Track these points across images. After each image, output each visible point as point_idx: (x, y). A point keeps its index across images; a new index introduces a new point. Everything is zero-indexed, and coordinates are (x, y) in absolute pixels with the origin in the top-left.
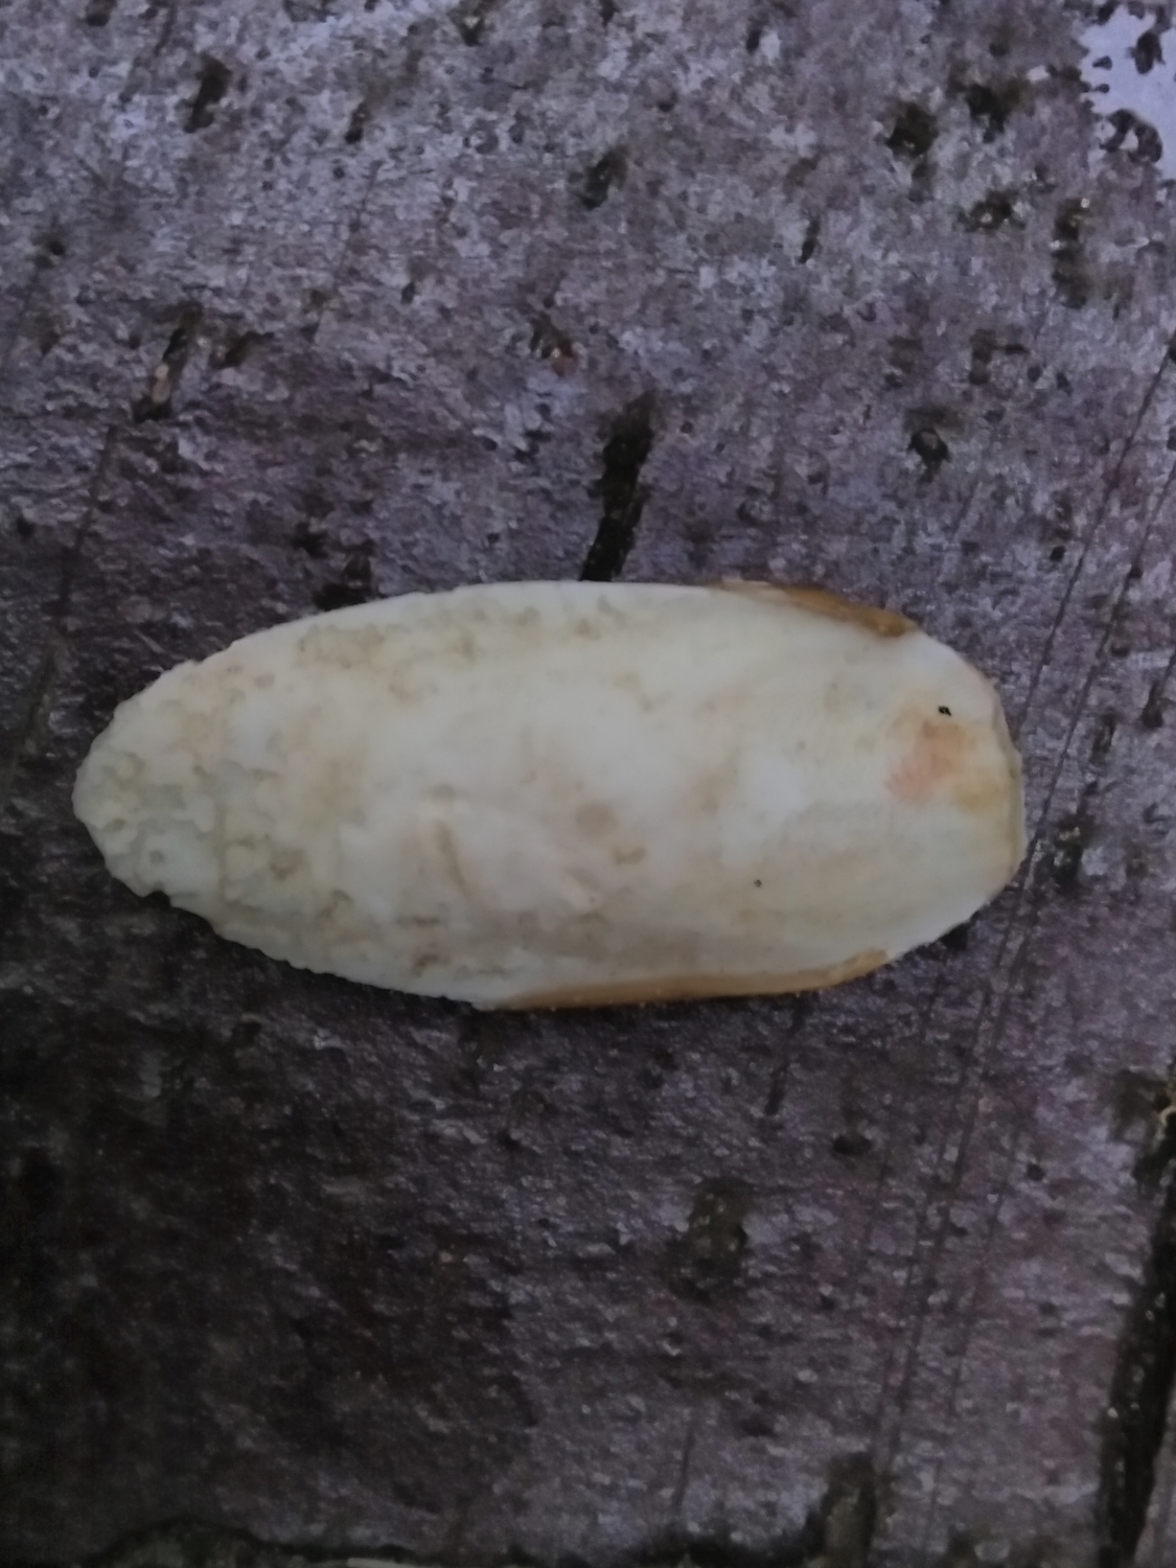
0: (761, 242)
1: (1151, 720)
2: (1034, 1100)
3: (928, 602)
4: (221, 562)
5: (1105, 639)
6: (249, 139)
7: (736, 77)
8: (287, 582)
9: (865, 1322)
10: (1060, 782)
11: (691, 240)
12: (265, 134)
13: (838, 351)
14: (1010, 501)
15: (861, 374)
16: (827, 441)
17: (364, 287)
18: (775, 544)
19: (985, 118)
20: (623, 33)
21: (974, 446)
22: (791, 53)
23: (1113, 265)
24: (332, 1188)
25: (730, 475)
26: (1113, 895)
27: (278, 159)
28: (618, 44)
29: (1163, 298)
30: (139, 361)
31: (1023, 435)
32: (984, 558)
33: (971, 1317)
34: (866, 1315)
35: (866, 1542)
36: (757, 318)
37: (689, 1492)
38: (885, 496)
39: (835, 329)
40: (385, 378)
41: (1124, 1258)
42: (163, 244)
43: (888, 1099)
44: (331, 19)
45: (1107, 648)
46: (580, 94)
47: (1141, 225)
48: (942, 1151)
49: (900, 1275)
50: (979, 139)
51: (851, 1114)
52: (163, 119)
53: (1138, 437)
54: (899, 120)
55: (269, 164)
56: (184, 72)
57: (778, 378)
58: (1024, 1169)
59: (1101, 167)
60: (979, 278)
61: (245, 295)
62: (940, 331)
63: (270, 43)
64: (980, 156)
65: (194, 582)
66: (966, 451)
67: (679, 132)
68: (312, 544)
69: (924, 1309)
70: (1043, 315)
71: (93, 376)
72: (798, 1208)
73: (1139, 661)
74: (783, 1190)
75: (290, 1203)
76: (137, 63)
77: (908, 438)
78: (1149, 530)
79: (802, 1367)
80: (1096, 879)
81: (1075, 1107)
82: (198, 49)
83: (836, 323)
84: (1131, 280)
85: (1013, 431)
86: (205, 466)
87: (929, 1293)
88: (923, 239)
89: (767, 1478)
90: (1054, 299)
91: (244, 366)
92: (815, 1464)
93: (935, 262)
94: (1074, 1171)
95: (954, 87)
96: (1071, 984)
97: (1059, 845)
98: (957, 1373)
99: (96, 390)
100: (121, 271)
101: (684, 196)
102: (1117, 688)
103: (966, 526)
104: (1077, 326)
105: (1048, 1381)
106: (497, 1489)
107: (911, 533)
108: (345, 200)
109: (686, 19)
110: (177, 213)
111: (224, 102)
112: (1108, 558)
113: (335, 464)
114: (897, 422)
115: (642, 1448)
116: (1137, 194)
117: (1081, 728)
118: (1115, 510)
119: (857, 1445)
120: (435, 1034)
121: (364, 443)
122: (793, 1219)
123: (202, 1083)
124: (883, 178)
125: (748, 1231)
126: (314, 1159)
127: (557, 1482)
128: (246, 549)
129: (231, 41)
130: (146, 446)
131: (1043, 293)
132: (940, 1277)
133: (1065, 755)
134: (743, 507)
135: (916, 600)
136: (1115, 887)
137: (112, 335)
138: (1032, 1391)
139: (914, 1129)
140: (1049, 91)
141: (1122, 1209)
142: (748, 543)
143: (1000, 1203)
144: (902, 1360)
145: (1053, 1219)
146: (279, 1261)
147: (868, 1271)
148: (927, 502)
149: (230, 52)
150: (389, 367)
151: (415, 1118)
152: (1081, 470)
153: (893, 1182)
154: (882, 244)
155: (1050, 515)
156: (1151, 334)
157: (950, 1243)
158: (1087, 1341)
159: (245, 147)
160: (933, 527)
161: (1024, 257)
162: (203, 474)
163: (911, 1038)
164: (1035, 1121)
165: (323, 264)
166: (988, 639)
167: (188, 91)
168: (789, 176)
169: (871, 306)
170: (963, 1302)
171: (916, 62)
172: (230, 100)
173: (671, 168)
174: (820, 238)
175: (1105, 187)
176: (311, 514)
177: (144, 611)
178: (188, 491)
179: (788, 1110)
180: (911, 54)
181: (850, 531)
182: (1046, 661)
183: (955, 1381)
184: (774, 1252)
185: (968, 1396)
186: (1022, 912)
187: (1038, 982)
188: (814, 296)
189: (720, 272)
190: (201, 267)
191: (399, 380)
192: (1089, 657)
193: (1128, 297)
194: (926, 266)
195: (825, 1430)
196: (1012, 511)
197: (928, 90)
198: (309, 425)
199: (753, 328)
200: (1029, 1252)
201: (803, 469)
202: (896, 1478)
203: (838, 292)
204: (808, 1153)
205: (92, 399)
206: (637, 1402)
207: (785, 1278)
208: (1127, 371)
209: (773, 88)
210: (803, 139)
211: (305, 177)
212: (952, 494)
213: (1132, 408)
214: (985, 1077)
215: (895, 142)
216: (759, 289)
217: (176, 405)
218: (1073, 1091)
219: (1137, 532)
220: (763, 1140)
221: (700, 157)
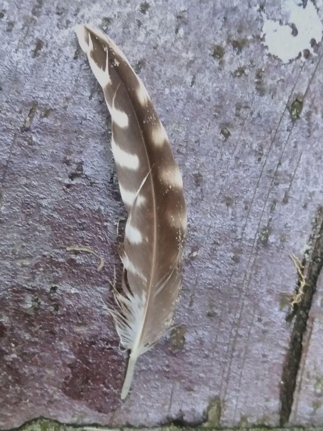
0: (180, 81)
1: (285, 202)
2: (259, 301)
3: (227, 173)
4: (44, 167)
5: (273, 181)
6: (49, 60)
7: (173, 40)
8: (61, 172)
9: (217, 360)
10: (262, 218)
11: (163, 82)
12: (53, 58)
13: (201, 109)
14: (247, 146)
15: (207, 115)
16: (199, 132)
17: (80, 96)
18: (187, 159)
19: (237, 49)
20: (144, 30)
21: (237, 132)
22: (187, 34)
23: (271, 85)
24: (78, 330)
25: (175, 142)
26: (277, 247)
27: (56, 64)
28: (143, 33)
29: (284, 93)
30: (22, 117)
31: (249, 129)
32: (241, 161)
33: (244, 359)
34: (217, 359)
35: (219, 418)
36: (180, 101)
37: (172, 407)
38: (215, 146)
39: (200, 103)
40: (85, 119)
41: (283, 342)
42: (27, 87)
43: (221, 302)
44: (69, 28)
45: (273, 183)
46: (133, 46)
47: (278, 75)
48: (235, 315)
49: (226, 348)
50: (235, 54)
51: (211, 306)
52: (26, 55)
53: (279, 129)
54: (215, 50)
55: (54, 65)
56: (32, 43)
57: (186, 116)
58: (257, 319)
59: (267, 60)
60: (237, 89)
61: (49, 99)
62: (227, 103)
63: (53, 35)
64: (236, 58)
65: (37, 173)
66: (235, 134)
67: (158, 54)
68: (67, 162)
69: (232, 357)
70: (254, 98)
71: (10, 121)
72: (198, 331)
73: (282, 186)
74: (195, 326)
75: (66, 333)
76: (20, 41)
77: (220, 131)
78: (283, 152)
79: (201, 373)
80: (272, 243)
81: (269, 303)
82: (35, 37)
83: (200, 102)
84: (276, 89)
85: (247, 128)
86: (39, 143)
87: (233, 352)
88: (222, 80)
89: (193, 402)
90: (256, 94)
91: (49, 117)
92: (205, 398)
93: (225, 86)
94: (270, 319)
95: (228, 41)
96: (267, 271)
97: (263, 234)
98: (241, 373)
99: (11, 124)
100: (17, 94)
101: (161, 71)
102: (276, 193)
103: (236, 153)
104: (262, 101)
105: (265, 375)
106: (122, 407)
107: (222, 155)
108: (74, 74)
109: (160, 26)
110: (31, 78)
111: (42, 50)
112: (273, 160)
113: (73, 142)
114: (217, 127)
115: (159, 395)
116: (276, 67)
117: (267, 204)
118: (274, 148)
119: (216, 393)
120: (103, 288)
121: (80, 136)
122: (197, 334)
123: (42, 303)
124: (211, 65)
125: (185, 337)
126: (72, 322)
127: (138, 405)
128: (50, 164)
129: (44, 35)
130: (24, 139)
131: (253, 93)
132: (236, 349)
133: (263, 211)
134: (178, 150)
135: (224, 172)
136: (277, 245)
137: (15, 110)
138: (261, 377)
139: (228, 310)
140: (253, 41)
141: (283, 329)
142: (180, 159)
143: (251, 329)
144: (227, 370)
145: (264, 332)
146: (64, 349)
147: (217, 347)
148: (226, 147)
149: (43, 38)
150: (86, 116)
151: (98, 310)
152: (265, 138)
153: (223, 324)
154: (212, 82)
155: (257, 150)
156: (282, 102)
157: (238, 339)
158: (274, 364)
159: (48, 61)
160: (227, 153)
161: (248, 84)
162: (39, 145)
163: (227, 286)
164: (259, 306)
165: (68, 91)
166: (242, 182)
167: (33, 47)
168: (187, 65)
169: (209, 97)
170: (242, 354)
171: (218, 35)
172: (44, 50)
173: (157, 64)
174: (196, 81)
175: (268, 66)
176: (67, 154)
177: (24, 181)
178: (36, 150)
179: (195, 305)
180: (217, 33)
181: (206, 155)
182: (258, 187)
183: (241, 375)
184: (193, 343)
185: (244, 379)
186: (254, 252)
187: (258, 270)
188: (195, 95)
189: (170, 90)
190: (37, 92)
191: (89, 120)
192: (269, 185)
193: (275, 93)
194: (223, 87)
195: (207, 389)
196: (247, 149)
197: (222, 42)
198: (66, 131)
199: (179, 104)
200: (259, 341)
201: (193, 140)
202: (226, 401)
203: (201, 94)
204: (201, 317)
205: (10, 127)
206: (158, 383)
207: (196, 350)
208: (276, 112)
209: (182, 43)
210: (190, 55)
211: (63, 68)
212: (232, 145)
213: (278, 121)
214: (246, 295)
215: (214, 56)
216: (181, 94)
217: (32, 128)
218: (269, 298)
219: (280, 153)
220: (189, 314)
221: (164, 61)
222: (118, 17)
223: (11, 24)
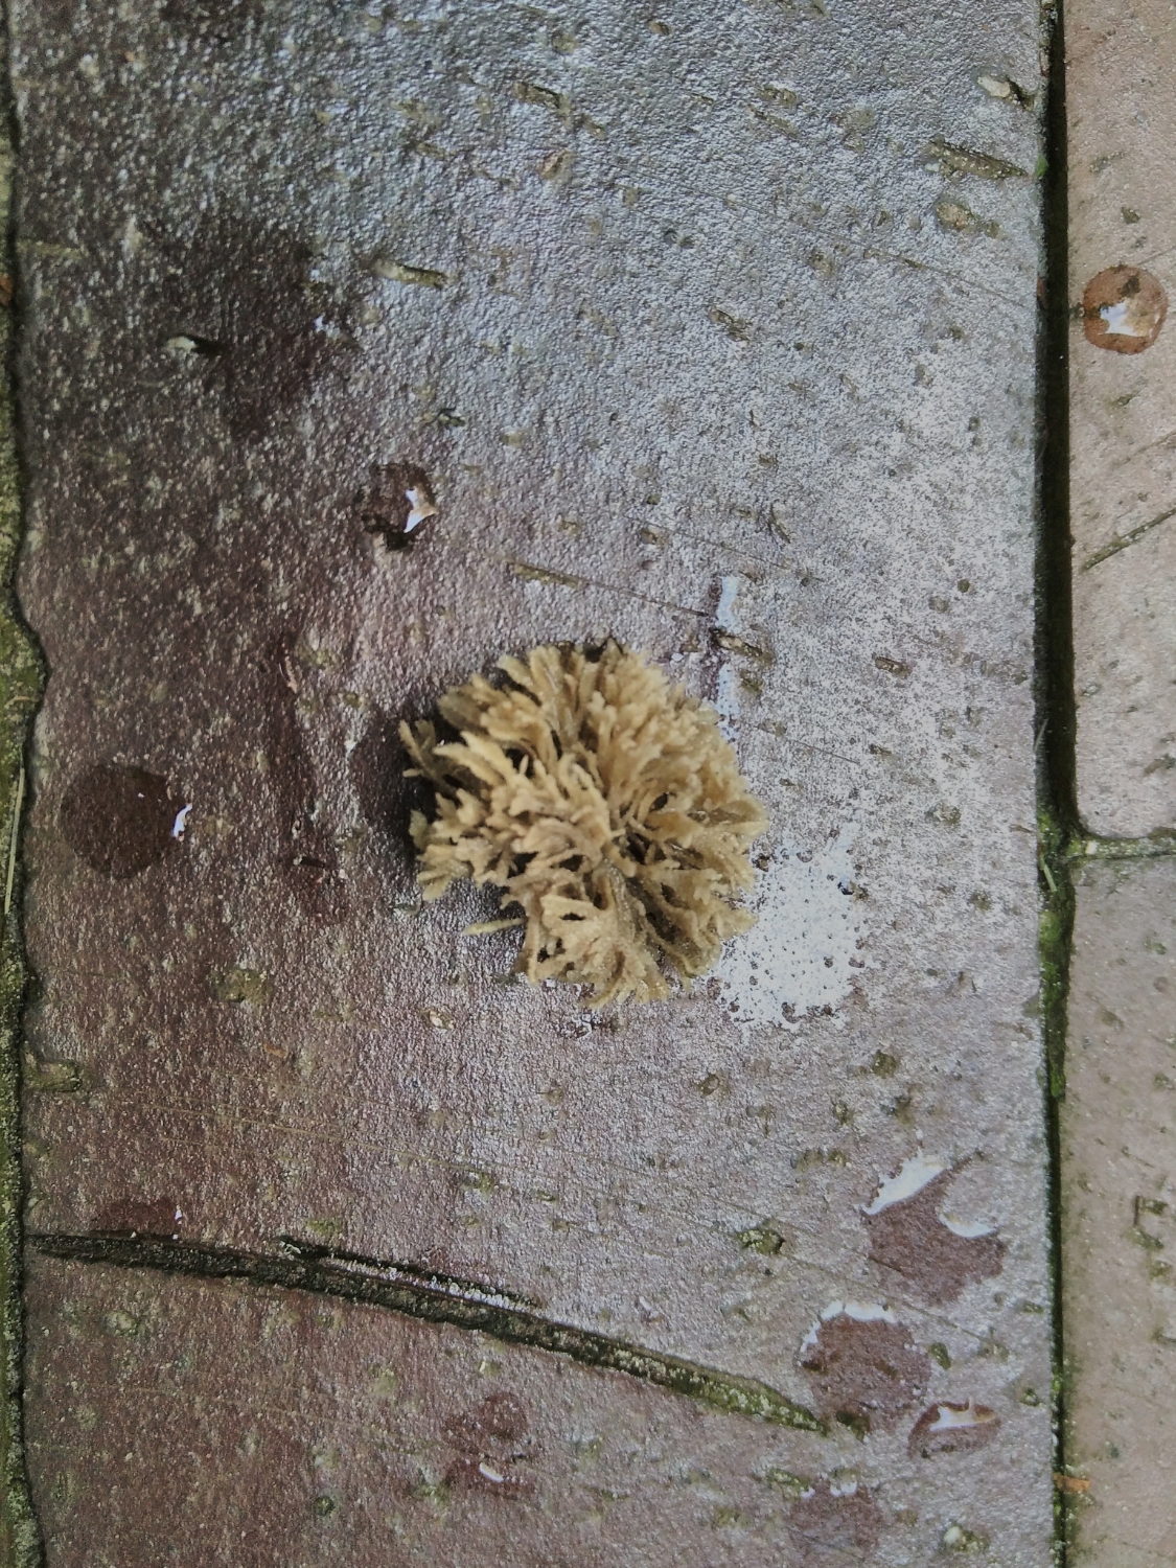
1: (557, 1223)
3: (621, 1089)
6: (870, 690)
12: (873, 699)
14: (680, 1133)
17: (789, 758)
19: (894, 1105)
20: (934, 899)
21: (711, 1110)
22: (926, 994)
23: (815, 1182)
27: (860, 706)
28: (928, 897)
29: (798, 1212)
30: (744, 630)
31: (718, 1138)
38: (681, 1061)
41: (232, 1236)
44: (937, 734)
47: (838, 1197)
50: (883, 1102)
52: (878, 641)
53: (719, 1204)
54: (891, 1057)
56: (905, 653)
61: (783, 690)
62: (775, 1087)
63: (923, 701)
64: (873, 1103)
66: (708, 1105)
70: (786, 1145)
77: (714, 1072)
82: (917, 660)
84: (807, 1194)
85: (720, 1132)
86: (685, 668)
88: (826, 1074)
90: (795, 1151)
91: (742, 690)
100: (793, 618)
106: (75, 860)
107: (660, 1077)
108: (837, 745)
110: (828, 649)
111: (890, 675)
112: (650, 1191)
114: (723, 1066)
117: (551, 1183)
124: (859, 1050)
129: (923, 679)
130: (695, 635)
131: (799, 1144)
133: (534, 1175)
135: (622, 1083)
137: (758, 614)
146: (214, 723)
149: (917, 678)
152: (700, 1173)
155: (673, 1156)
156: (779, 1207)
159: (865, 688)
161: (818, 1132)
162: (681, 667)
165: (801, 734)
167: (895, 655)
171: (923, 1064)
172: (891, 678)
175: (858, 1176)
178: (670, 660)
180: (928, 1061)
190: (797, 664)
193: (798, 1192)
196: (675, 1135)
197: (908, 1072)
208: (756, 1195)
209: (907, 985)
210: (879, 1003)
211: (850, 721)
212: (683, 1099)
215: (879, 1055)
217: (720, 651)
222: (963, 844)
223: (945, 607)
